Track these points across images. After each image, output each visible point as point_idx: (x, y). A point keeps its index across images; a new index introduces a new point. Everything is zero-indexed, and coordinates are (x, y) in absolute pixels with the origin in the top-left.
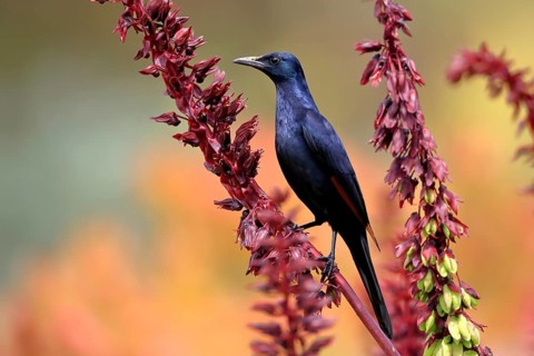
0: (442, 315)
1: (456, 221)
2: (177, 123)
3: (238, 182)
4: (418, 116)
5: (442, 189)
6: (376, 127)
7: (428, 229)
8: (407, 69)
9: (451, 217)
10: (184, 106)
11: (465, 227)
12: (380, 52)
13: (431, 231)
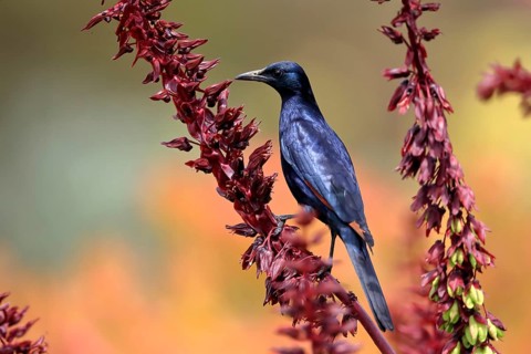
0: (468, 347)
1: (483, 251)
2: (188, 148)
3: (252, 209)
4: (446, 144)
5: (469, 219)
6: (403, 154)
7: (454, 259)
8: (435, 96)
9: (478, 247)
10: (195, 131)
11: (492, 257)
12: (408, 78)
13: (457, 261)
